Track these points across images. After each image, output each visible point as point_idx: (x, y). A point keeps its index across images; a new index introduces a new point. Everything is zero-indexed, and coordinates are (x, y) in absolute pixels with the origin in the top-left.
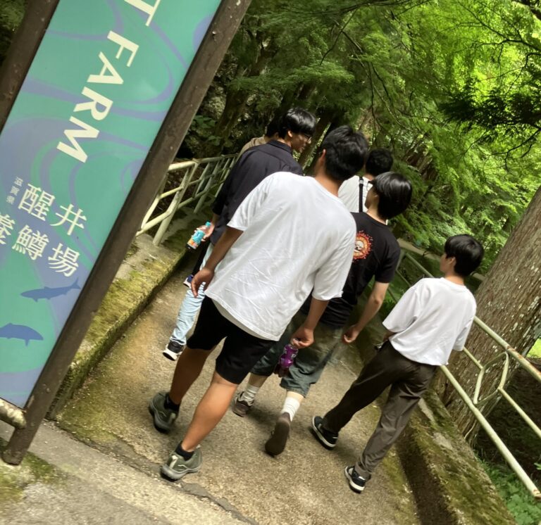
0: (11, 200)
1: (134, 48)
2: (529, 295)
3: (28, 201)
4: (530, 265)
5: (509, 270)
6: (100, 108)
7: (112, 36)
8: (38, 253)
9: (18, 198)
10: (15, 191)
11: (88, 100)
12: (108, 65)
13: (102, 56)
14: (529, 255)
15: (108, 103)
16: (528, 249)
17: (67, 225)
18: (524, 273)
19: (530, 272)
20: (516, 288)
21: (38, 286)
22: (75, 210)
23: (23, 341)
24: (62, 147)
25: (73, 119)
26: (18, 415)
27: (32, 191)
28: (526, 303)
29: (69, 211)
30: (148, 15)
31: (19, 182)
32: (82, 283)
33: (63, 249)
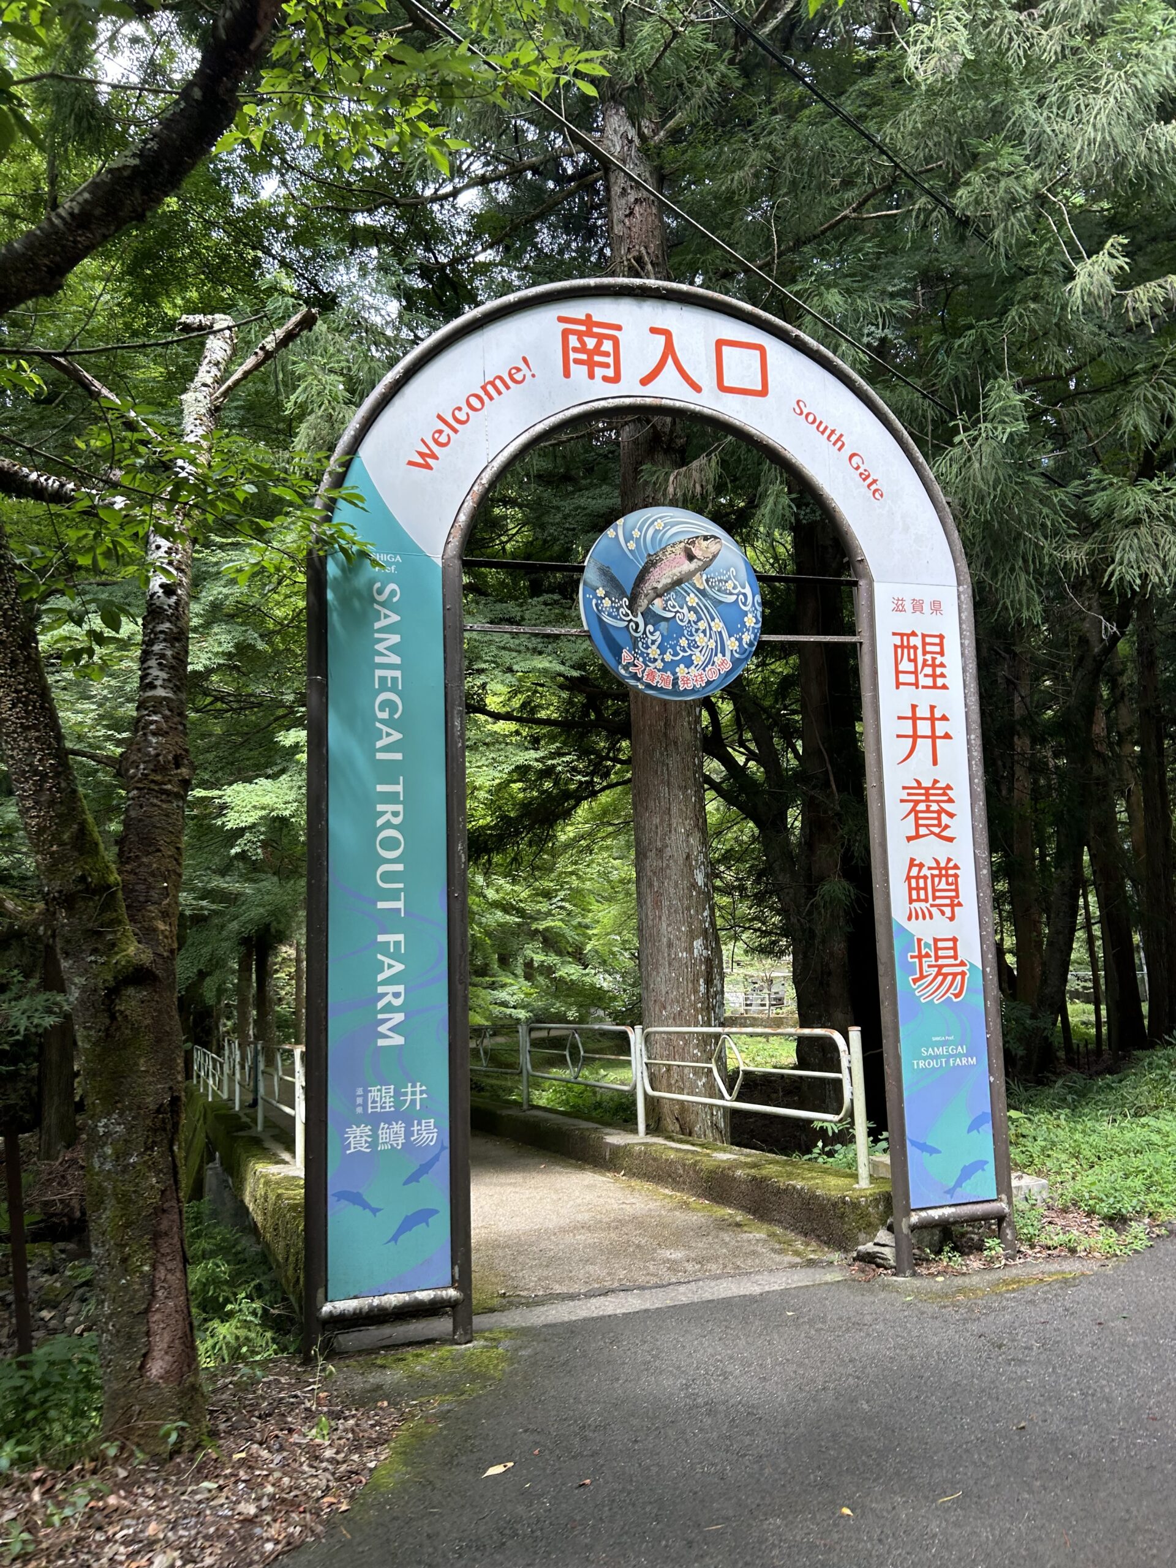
0: (359, 1110)
1: (400, 937)
2: (693, 982)
3: (374, 1102)
4: (676, 954)
5: (661, 970)
6: (396, 995)
7: (381, 938)
8: (401, 1141)
9: (365, 1105)
10: (359, 1100)
11: (385, 994)
12: (387, 961)
13: (380, 957)
14: (670, 945)
15: (400, 988)
16: (665, 940)
17: (413, 1102)
18: (676, 964)
19: (680, 959)
20: (679, 983)
21: (414, 1168)
22: (414, 1086)
23: (424, 1225)
24: (381, 1042)
25: (380, 1016)
26: (452, 1293)
27: (374, 1093)
28: (696, 991)
29: (409, 1090)
30: (399, 910)
31: (360, 1091)
32: (447, 1143)
33: (419, 1124)
